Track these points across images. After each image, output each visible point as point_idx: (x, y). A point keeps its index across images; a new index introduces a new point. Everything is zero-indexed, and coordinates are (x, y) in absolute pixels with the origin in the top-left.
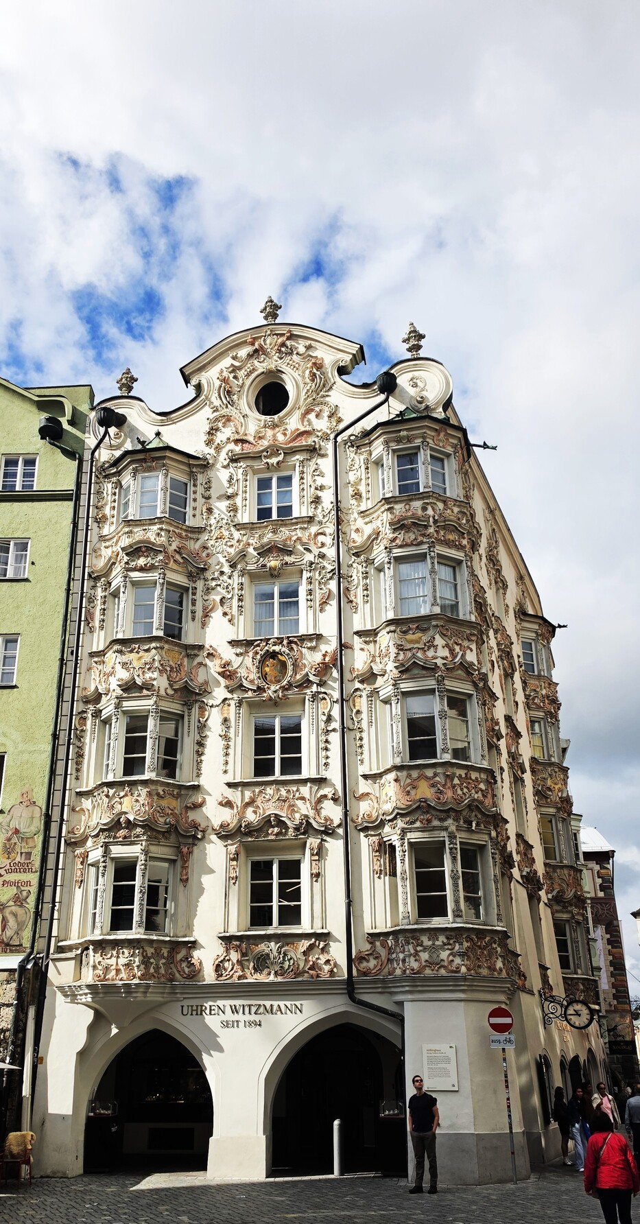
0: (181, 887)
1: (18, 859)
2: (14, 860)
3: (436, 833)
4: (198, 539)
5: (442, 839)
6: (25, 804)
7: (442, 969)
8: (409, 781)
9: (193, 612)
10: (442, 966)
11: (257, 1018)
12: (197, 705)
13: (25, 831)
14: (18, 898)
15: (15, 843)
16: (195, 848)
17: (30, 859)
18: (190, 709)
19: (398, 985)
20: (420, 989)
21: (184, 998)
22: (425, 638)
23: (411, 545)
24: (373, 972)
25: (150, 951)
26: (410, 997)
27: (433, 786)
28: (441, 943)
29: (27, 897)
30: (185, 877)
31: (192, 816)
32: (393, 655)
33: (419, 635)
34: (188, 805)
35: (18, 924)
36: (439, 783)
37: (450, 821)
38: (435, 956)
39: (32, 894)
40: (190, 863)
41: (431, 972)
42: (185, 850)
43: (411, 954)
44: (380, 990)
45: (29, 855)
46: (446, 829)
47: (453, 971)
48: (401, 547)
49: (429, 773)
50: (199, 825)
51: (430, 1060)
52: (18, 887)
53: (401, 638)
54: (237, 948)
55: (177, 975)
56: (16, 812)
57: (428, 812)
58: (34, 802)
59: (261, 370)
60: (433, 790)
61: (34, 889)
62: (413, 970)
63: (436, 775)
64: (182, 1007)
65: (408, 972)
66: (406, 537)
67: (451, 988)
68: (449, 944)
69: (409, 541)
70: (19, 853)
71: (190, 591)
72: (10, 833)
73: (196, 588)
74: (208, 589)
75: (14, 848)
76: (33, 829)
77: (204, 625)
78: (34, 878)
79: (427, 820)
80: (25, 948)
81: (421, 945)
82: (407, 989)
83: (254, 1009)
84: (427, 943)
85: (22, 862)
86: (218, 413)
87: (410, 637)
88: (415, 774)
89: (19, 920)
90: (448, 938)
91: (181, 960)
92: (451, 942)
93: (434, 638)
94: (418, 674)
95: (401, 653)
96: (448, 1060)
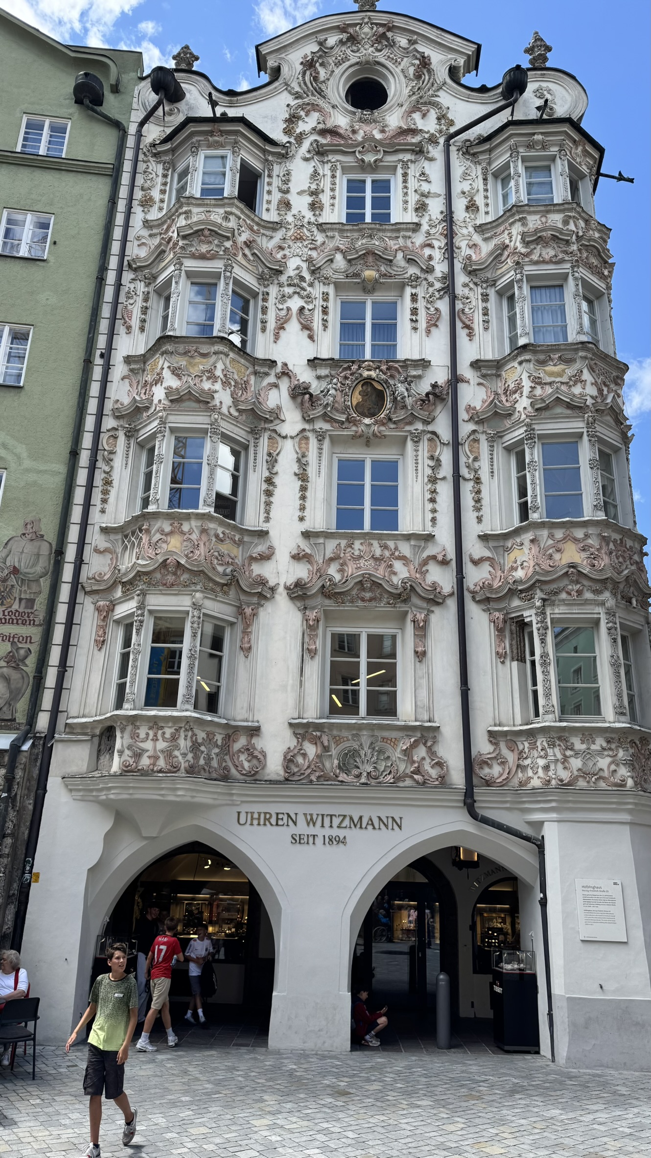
0: (241, 656)
1: (15, 606)
2: (10, 607)
3: (588, 609)
4: (272, 237)
5: (595, 616)
6: (29, 537)
7: (602, 781)
8: (550, 542)
9: (264, 322)
10: (601, 778)
11: (341, 833)
12: (266, 435)
13: (25, 570)
14: (13, 657)
15: (13, 586)
16: (261, 609)
17: (32, 608)
18: (256, 439)
19: (539, 799)
20: (570, 805)
21: (242, 802)
22: (570, 371)
23: (550, 262)
24: (498, 781)
25: (201, 735)
26: (554, 815)
27: (584, 550)
28: (599, 748)
29: (26, 657)
30: (247, 645)
31: (257, 569)
32: (526, 391)
33: (562, 367)
34: (254, 555)
35: (11, 692)
36: (591, 546)
37: (607, 595)
38: (591, 764)
39: (33, 654)
40: (254, 628)
41: (586, 784)
42: (248, 611)
43: (558, 760)
44: (508, 805)
45: (31, 602)
46: (603, 604)
47: (616, 785)
48: (536, 263)
49: (579, 533)
50: (267, 582)
51: (587, 900)
52: (13, 643)
53: (538, 370)
54: (315, 741)
55: (233, 771)
56: (15, 547)
57: (577, 582)
58: (42, 536)
59: (354, 60)
60: (584, 555)
61: (35, 648)
62: (561, 781)
63: (587, 536)
64: (239, 813)
65: (553, 782)
66: (544, 253)
67: (614, 806)
68: (610, 749)
69: (547, 257)
70: (17, 600)
71: (260, 297)
72: (6, 572)
73: (268, 294)
74: (284, 296)
75: (10, 592)
76: (39, 569)
77: (277, 337)
78: (35, 633)
79: (577, 591)
80: (19, 724)
81: (572, 749)
82: (554, 804)
83: (336, 821)
84: (579, 746)
85: (21, 610)
86: (300, 101)
87: (550, 368)
88: (559, 534)
89: (13, 686)
90: (608, 742)
91: (239, 751)
92: (613, 746)
93: (582, 371)
94: (561, 413)
95: (539, 387)
96: (612, 901)
